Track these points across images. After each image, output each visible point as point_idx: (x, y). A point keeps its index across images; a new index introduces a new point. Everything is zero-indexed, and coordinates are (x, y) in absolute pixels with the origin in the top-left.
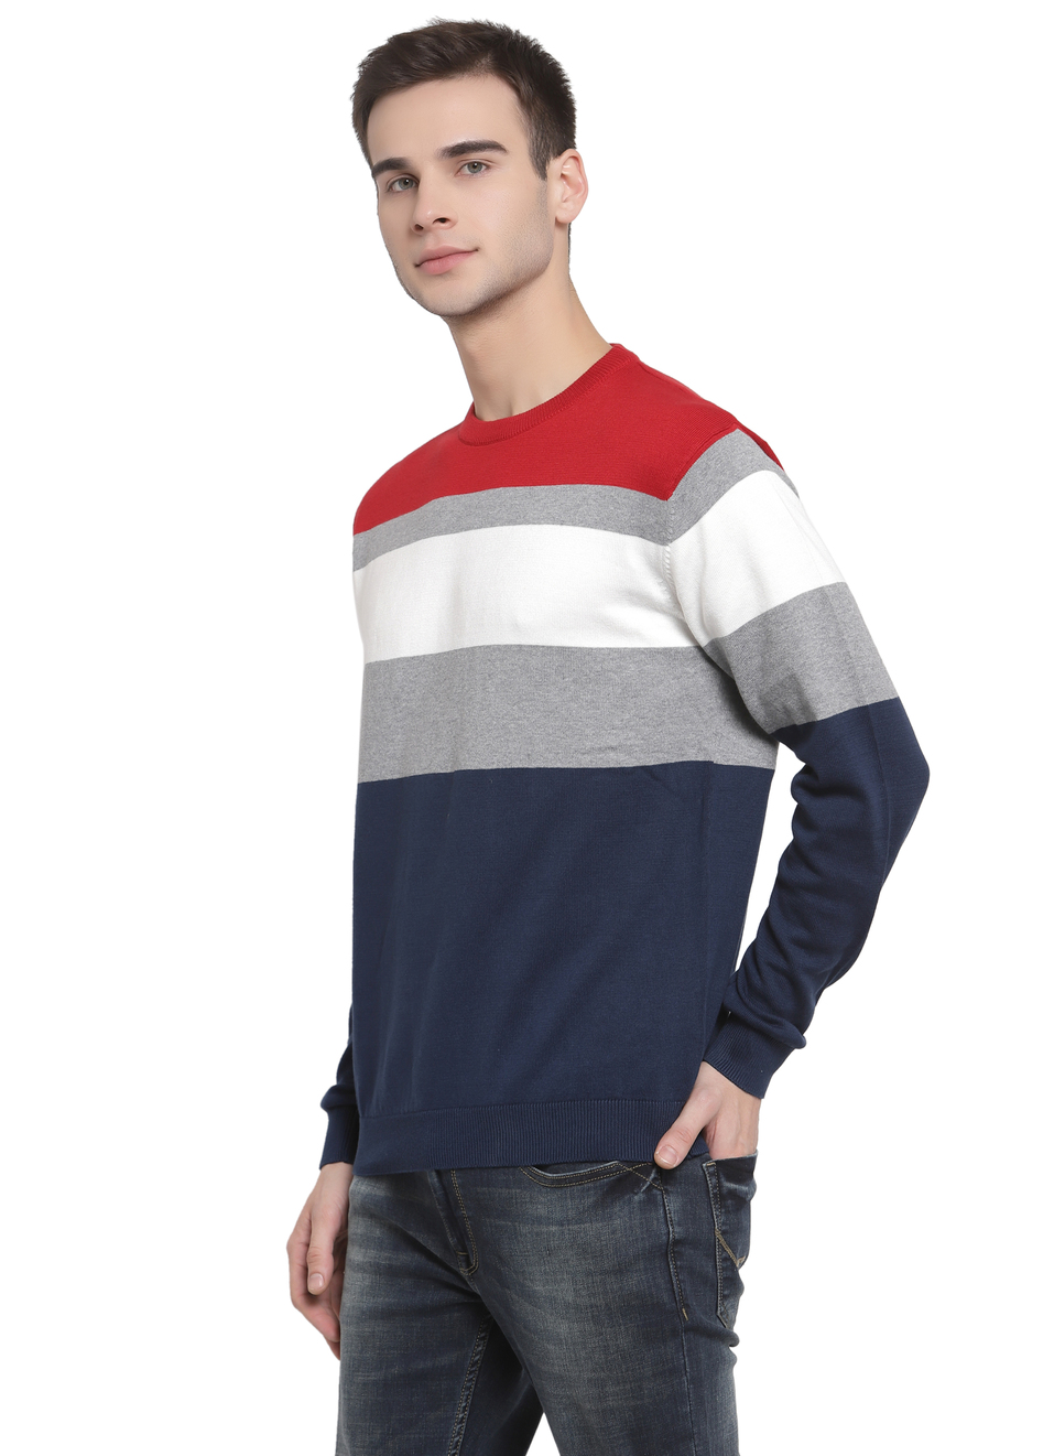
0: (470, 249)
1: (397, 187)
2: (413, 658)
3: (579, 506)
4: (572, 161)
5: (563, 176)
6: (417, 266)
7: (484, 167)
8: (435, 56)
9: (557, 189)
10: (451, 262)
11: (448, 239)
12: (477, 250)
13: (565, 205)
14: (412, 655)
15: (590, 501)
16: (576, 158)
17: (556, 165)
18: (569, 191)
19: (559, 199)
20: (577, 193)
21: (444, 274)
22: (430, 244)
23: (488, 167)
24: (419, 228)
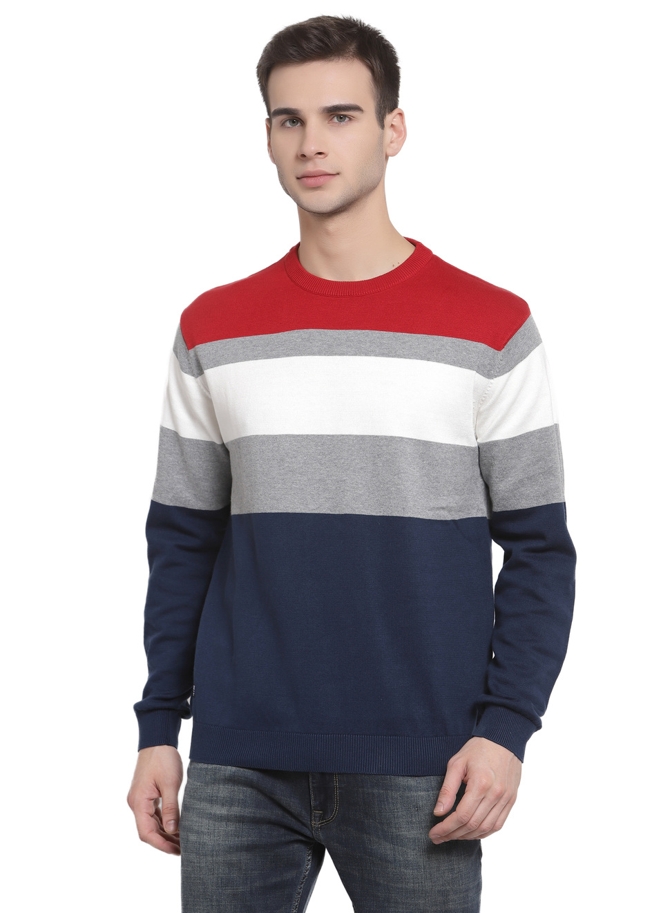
0: (334, 173)
1: (288, 124)
2: (298, 436)
3: (439, 350)
4: (398, 116)
5: (392, 125)
6: (298, 178)
7: (347, 119)
8: (321, 44)
9: (389, 133)
10: (321, 179)
11: (321, 165)
12: (338, 174)
13: (392, 145)
14: (298, 434)
15: (448, 347)
16: (401, 114)
17: (390, 118)
18: (395, 135)
19: (389, 142)
20: (399, 137)
21: (316, 188)
22: (310, 167)
23: (350, 119)
24: (304, 156)
